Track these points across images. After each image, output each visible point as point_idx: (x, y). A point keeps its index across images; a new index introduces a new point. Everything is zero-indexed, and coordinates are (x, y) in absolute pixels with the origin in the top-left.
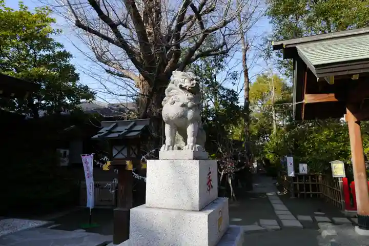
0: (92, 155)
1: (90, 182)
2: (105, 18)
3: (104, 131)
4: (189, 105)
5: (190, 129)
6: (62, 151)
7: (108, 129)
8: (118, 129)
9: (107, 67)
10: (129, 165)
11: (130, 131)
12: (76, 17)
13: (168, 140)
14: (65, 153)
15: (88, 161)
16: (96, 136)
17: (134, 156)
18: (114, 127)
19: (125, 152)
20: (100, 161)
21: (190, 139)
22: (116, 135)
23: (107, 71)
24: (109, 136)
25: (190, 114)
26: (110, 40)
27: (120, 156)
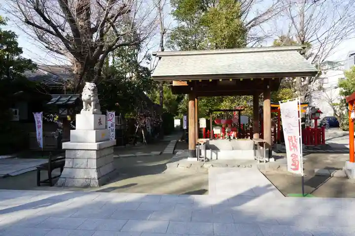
0: (42, 113)
1: (39, 131)
2: (48, 22)
3: (54, 100)
4: (92, 95)
5: (92, 103)
6: (14, 110)
7: (56, 99)
8: (62, 99)
9: (47, 45)
10: (69, 118)
11: (69, 101)
12: (25, 17)
13: (84, 107)
14: (16, 111)
15: (38, 117)
16: (50, 103)
17: (71, 113)
18: (60, 98)
19: (66, 111)
20: (47, 117)
21: (92, 107)
22: (61, 103)
23: (47, 47)
24: (58, 103)
25: (92, 99)
26: (51, 33)
27: (63, 114)
